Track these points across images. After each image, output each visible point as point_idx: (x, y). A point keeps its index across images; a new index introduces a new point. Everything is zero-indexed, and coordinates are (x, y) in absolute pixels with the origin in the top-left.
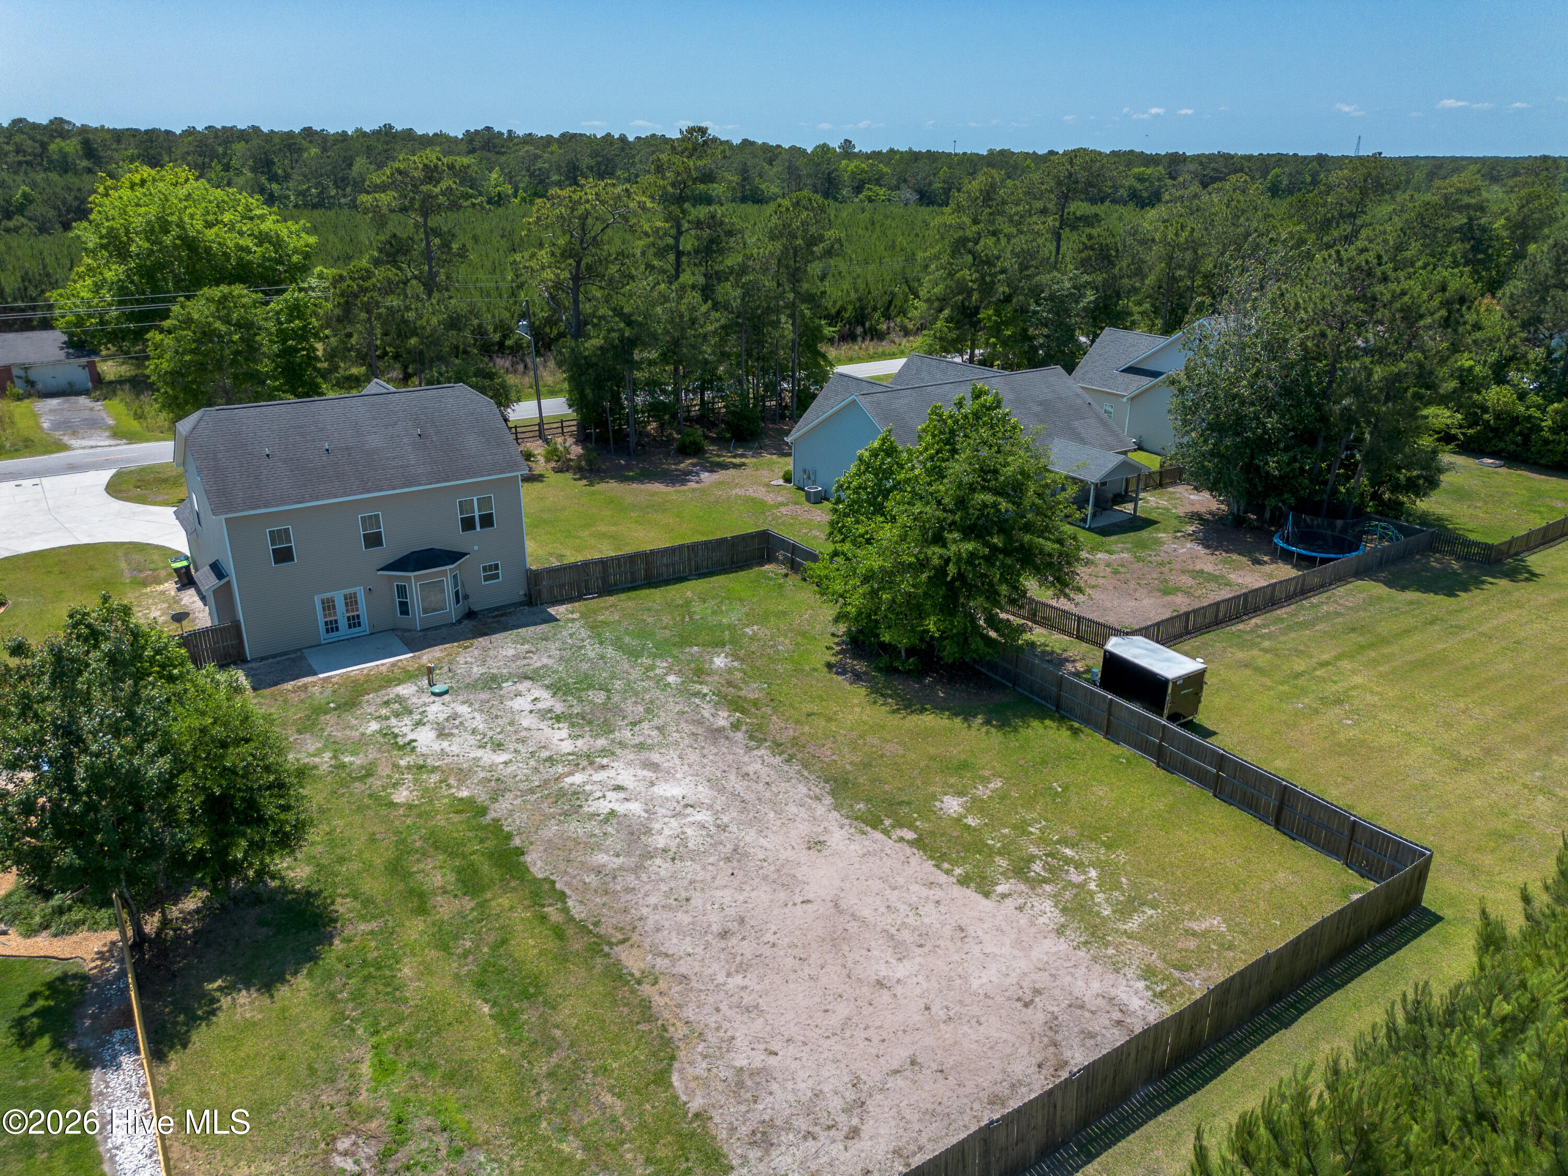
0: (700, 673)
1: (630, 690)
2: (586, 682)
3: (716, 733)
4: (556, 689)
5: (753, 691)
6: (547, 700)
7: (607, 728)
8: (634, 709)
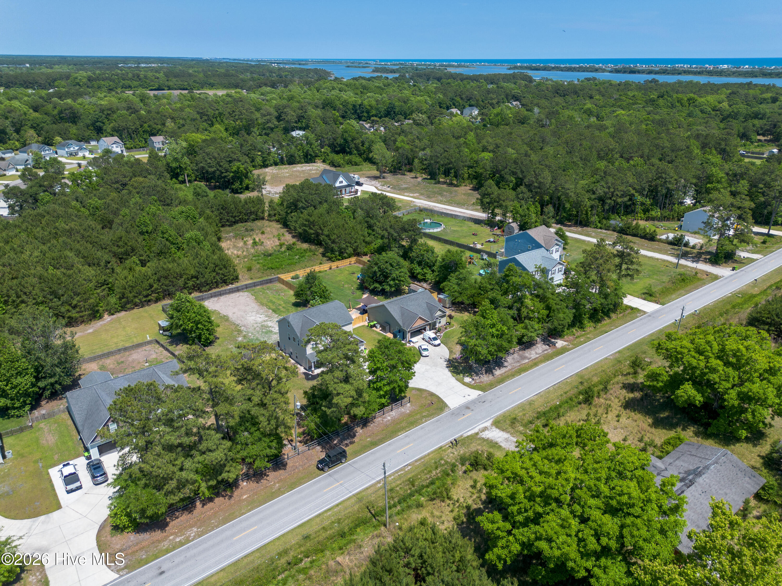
0: (245, 336)
1: (258, 332)
2: (266, 333)
3: (244, 326)
4: (271, 332)
5: (236, 333)
6: (273, 329)
7: (262, 326)
8: (257, 329)
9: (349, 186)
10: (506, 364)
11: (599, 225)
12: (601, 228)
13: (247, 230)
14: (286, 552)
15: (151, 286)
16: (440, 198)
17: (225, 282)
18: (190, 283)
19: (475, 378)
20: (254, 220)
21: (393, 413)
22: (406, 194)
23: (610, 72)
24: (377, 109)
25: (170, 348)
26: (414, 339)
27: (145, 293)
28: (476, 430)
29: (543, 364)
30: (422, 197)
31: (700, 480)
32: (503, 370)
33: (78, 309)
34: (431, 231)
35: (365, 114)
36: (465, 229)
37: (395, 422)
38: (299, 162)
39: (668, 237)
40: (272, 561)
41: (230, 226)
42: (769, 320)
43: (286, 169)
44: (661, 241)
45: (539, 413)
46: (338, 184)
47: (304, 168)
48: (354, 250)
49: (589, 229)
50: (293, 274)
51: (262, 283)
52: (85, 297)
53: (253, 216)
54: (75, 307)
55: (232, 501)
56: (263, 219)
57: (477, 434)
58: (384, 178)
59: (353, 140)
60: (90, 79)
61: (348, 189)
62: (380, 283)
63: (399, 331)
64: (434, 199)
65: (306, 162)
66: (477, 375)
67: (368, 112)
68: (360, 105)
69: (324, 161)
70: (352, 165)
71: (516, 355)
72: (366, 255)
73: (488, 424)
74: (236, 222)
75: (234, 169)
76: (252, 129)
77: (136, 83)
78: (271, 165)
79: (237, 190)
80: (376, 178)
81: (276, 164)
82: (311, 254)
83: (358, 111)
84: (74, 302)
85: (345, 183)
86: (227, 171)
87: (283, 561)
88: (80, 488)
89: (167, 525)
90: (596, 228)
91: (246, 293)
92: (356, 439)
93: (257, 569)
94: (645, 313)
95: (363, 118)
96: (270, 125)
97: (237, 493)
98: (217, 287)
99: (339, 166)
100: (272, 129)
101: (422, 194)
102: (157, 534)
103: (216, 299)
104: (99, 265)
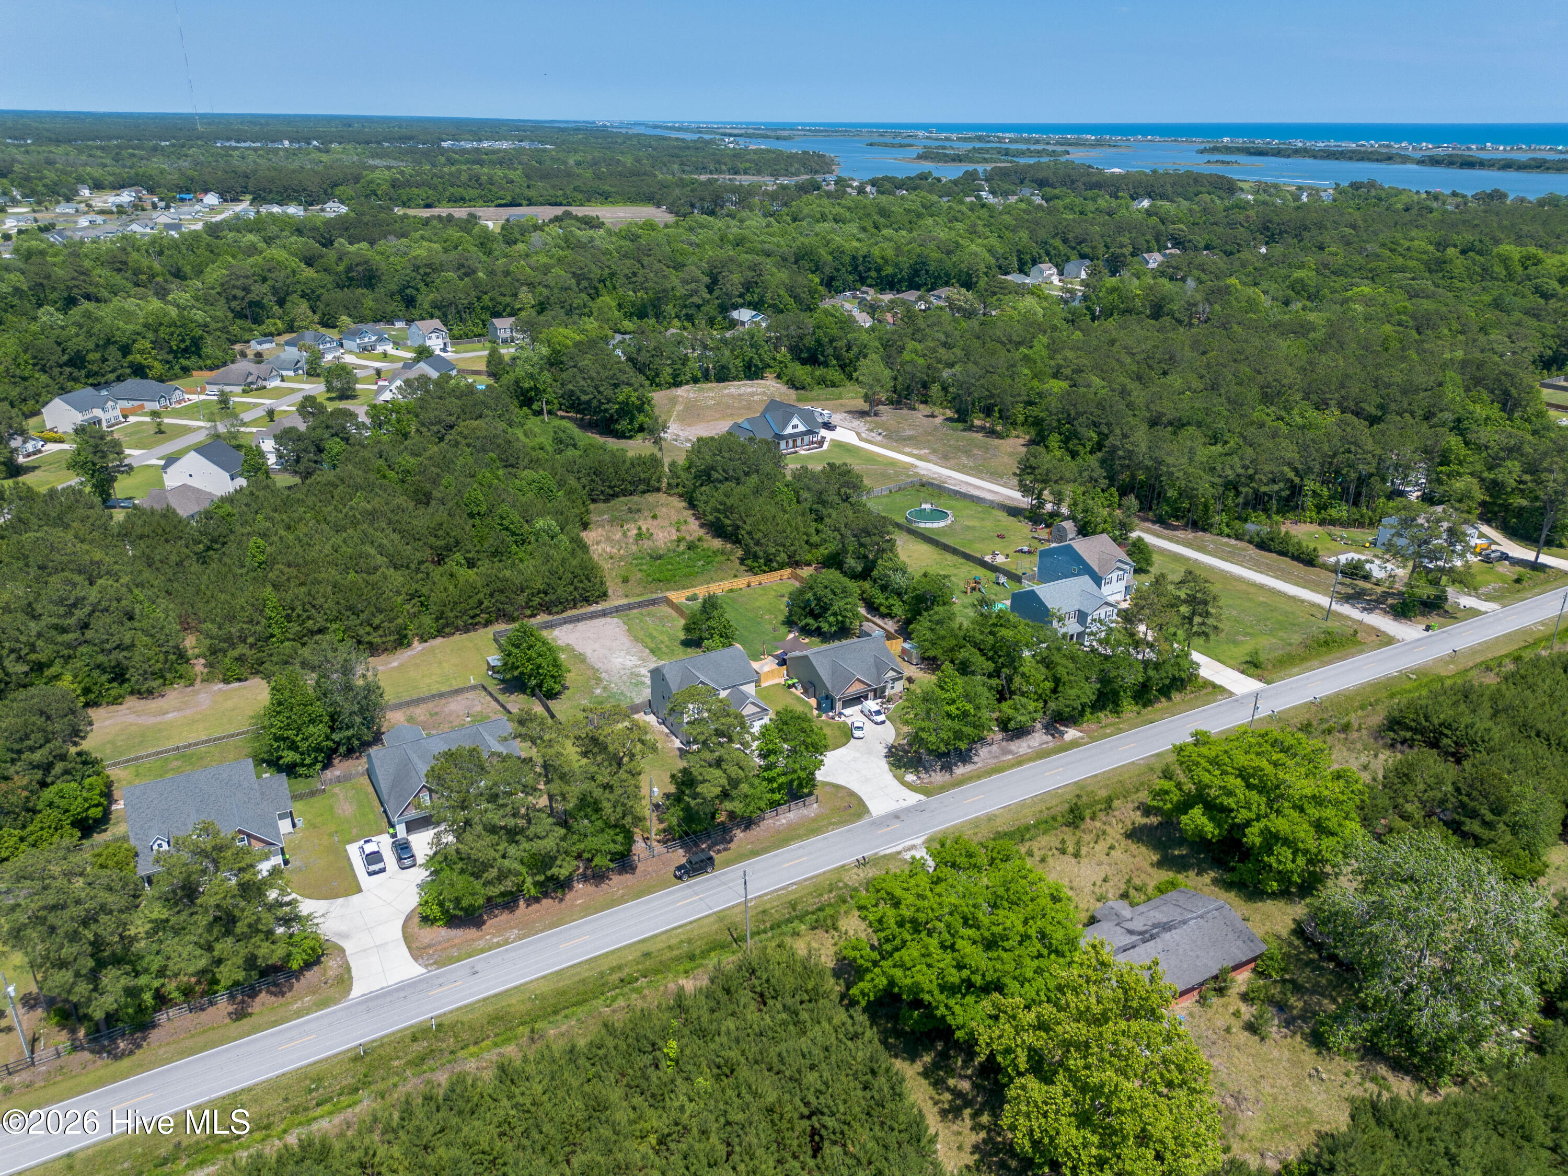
0: (605, 688)
1: (625, 683)
2: (636, 685)
3: (606, 672)
4: (641, 684)
5: (593, 682)
6: (643, 682)
7: (631, 673)
8: (625, 677)
9: (809, 432)
10: (976, 759)
11: (1227, 530)
12: (1228, 536)
13: (630, 511)
14: (619, 968)
15: (481, 603)
16: (964, 460)
17: (587, 601)
18: (536, 601)
19: (923, 776)
20: (644, 492)
21: (791, 815)
22: (908, 450)
23: (1420, 162)
24: (896, 265)
25: (501, 698)
26: (847, 711)
27: (471, 613)
28: (899, 848)
29: (1032, 764)
30: (933, 457)
31: (1167, 936)
32: (969, 768)
33: (380, 632)
34: (929, 525)
35: (873, 274)
36: (988, 524)
37: (791, 827)
38: (736, 378)
39: (1337, 562)
40: (602, 975)
41: (606, 501)
42: (1413, 724)
43: (711, 389)
44: (1324, 566)
45: (998, 833)
46: (789, 430)
47: (743, 390)
48: (790, 557)
49: (1207, 536)
50: (689, 592)
51: (640, 605)
52: (392, 615)
53: (642, 487)
54: (376, 629)
55: (563, 905)
56: (658, 490)
57: (899, 853)
58: (876, 415)
59: (831, 341)
60: (394, 184)
61: (806, 438)
62: (816, 617)
63: (827, 697)
64: (953, 462)
65: (749, 378)
66: (927, 772)
67: (879, 270)
68: (865, 257)
69: (779, 377)
70: (825, 386)
71: (995, 748)
72: (809, 565)
73: (919, 841)
74: (615, 496)
75: (621, 398)
76: (664, 307)
77: (473, 193)
78: (687, 383)
79: (623, 433)
80: (862, 414)
81: (695, 380)
82: (723, 558)
83: (861, 268)
84: (376, 622)
85: (802, 428)
86: (609, 401)
87: (615, 977)
88: (383, 870)
89: (484, 923)
90: (1221, 534)
91: (616, 620)
92: (732, 845)
93: (583, 981)
94: (1231, 694)
95: (869, 281)
96: (696, 299)
97: (569, 896)
98: (575, 607)
99: (803, 388)
100: (698, 307)
101: (934, 451)
102: (472, 933)
103: (570, 626)
104: (408, 567)
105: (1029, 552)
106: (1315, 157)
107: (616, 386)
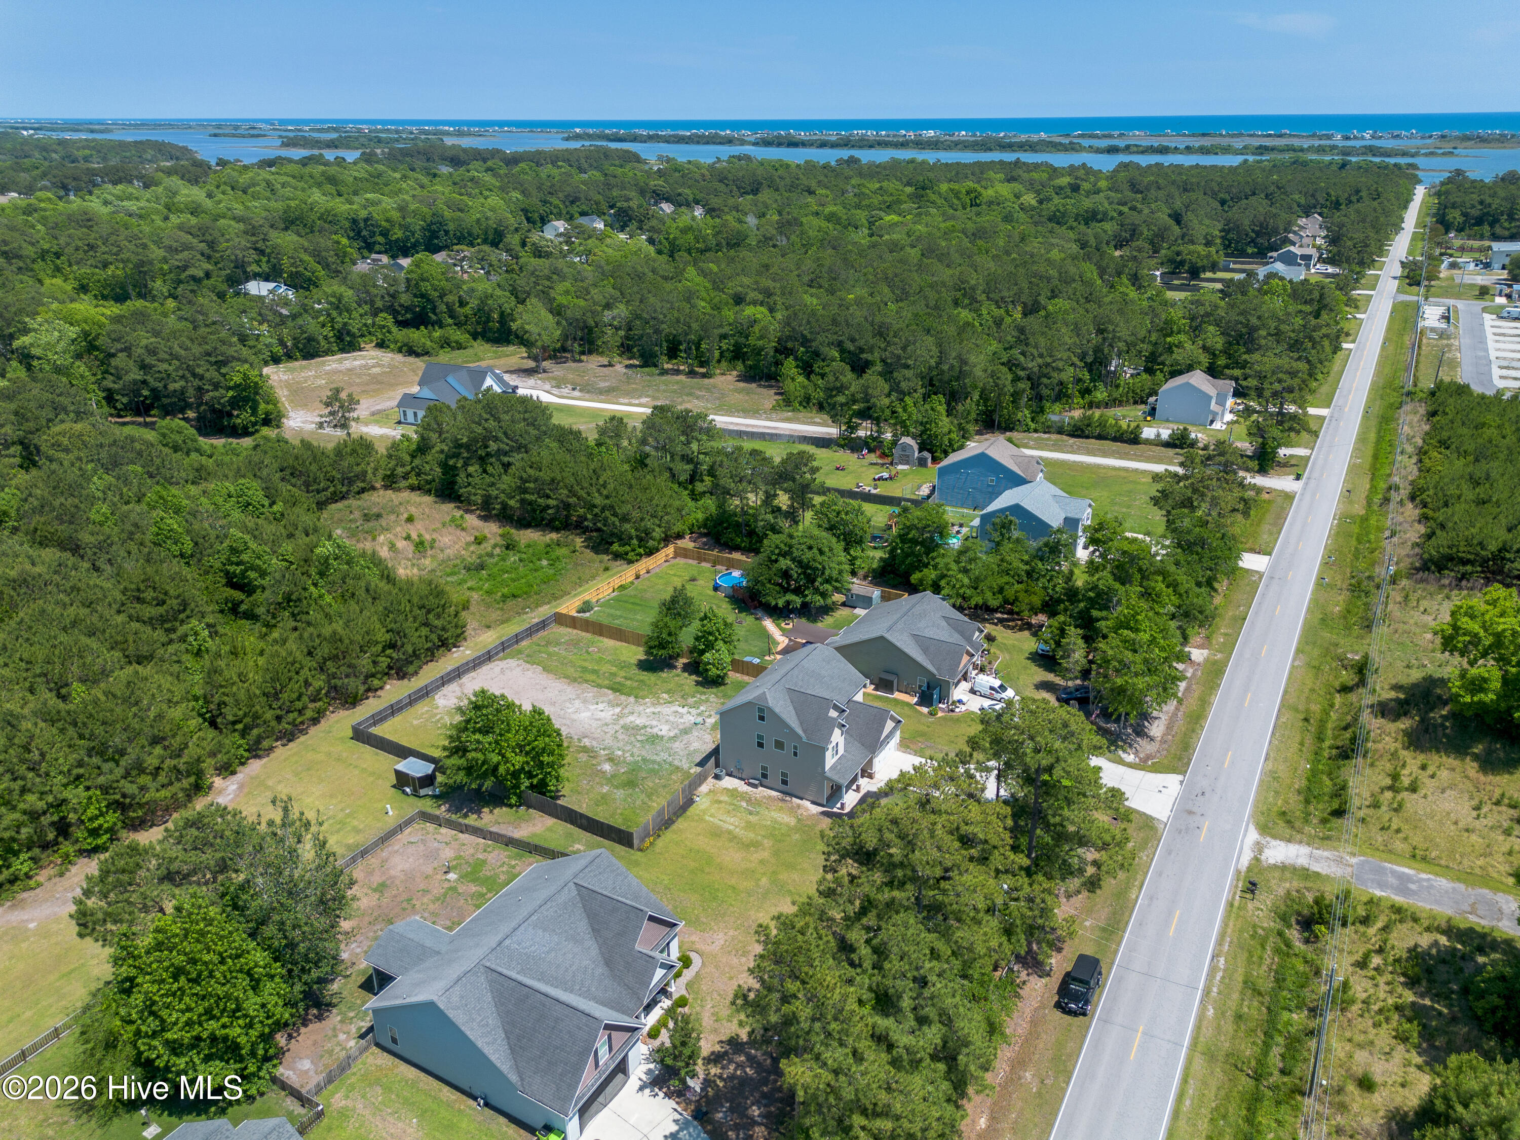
0: (610, 759)
1: (632, 744)
2: (651, 742)
7: (625, 728)
8: (622, 736)
10: (1152, 712)
11: (1033, 426)
12: (1036, 431)
13: (367, 518)
17: (446, 644)
19: (1133, 750)
20: (359, 492)
22: (622, 400)
23: (755, 144)
24: (405, 227)
26: (959, 697)
28: (1249, 853)
32: (1160, 725)
35: (380, 239)
38: (327, 352)
39: (1158, 435)
43: (302, 368)
44: (1148, 442)
45: (1299, 791)
47: (348, 364)
49: (1017, 435)
50: (573, 601)
56: (373, 488)
57: (1258, 859)
58: (541, 371)
63: (931, 685)
65: (343, 350)
66: (1129, 743)
68: (366, 220)
69: (381, 345)
70: (453, 349)
73: (1254, 835)
75: (236, 379)
76: (150, 284)
79: (245, 428)
81: (279, 360)
82: (564, 552)
83: (364, 233)
90: (1027, 430)
91: (512, 663)
94: (1259, 573)
95: (377, 247)
96: (192, 271)
98: (433, 658)
99: (427, 353)
103: (454, 687)
105: (891, 478)
106: (668, 142)
107: (220, 364)
